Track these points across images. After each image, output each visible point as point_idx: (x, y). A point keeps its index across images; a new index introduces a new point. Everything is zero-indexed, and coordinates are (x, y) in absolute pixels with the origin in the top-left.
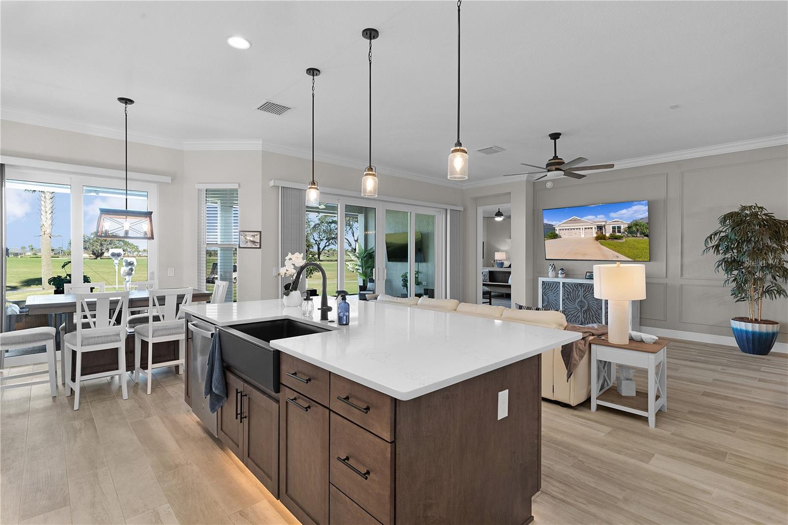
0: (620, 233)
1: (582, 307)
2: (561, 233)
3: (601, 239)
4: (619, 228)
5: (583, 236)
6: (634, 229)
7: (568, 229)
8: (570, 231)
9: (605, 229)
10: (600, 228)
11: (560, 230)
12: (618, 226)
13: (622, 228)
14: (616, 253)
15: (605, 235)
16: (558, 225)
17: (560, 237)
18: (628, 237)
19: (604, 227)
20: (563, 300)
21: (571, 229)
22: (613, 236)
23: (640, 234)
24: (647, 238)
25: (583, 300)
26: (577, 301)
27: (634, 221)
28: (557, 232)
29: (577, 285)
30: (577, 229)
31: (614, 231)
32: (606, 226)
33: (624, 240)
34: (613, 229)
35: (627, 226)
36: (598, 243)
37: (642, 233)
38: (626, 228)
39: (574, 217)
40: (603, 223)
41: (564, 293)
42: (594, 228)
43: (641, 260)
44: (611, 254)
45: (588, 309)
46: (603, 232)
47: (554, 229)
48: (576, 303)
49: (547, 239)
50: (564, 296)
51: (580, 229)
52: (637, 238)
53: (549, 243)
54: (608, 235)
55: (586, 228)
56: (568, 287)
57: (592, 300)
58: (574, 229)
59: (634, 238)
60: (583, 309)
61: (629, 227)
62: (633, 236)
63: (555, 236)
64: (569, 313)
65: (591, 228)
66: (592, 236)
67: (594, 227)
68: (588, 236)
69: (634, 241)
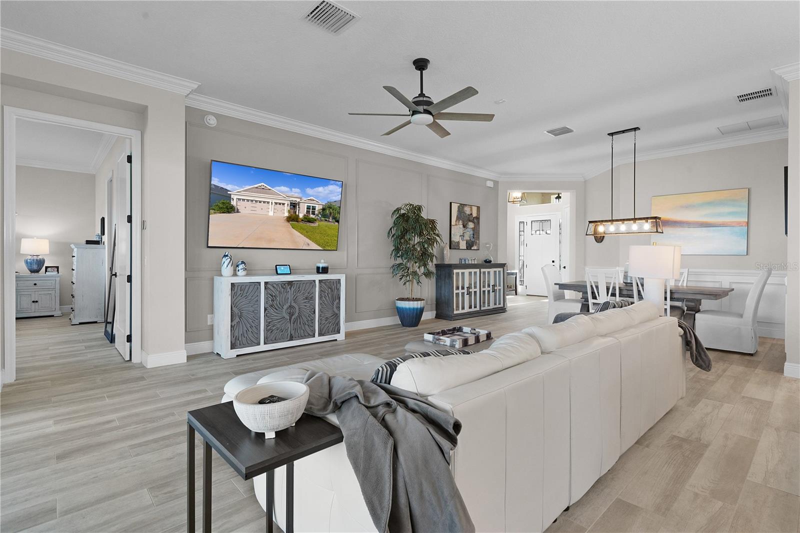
0: (314, 214)
1: (291, 315)
2: (241, 206)
3: (293, 220)
4: (314, 208)
5: (271, 214)
6: (327, 212)
7: (252, 201)
8: (254, 204)
9: (299, 207)
10: (294, 205)
11: (239, 199)
12: (313, 206)
13: (317, 209)
14: (307, 239)
15: (298, 216)
16: (237, 191)
17: (238, 212)
18: (321, 220)
19: (299, 206)
20: (265, 310)
21: (256, 201)
22: (306, 218)
23: (332, 219)
24: (337, 223)
25: (293, 304)
26: (285, 307)
27: (328, 202)
28: (234, 203)
29: (284, 284)
30: (264, 202)
31: (308, 212)
32: (301, 204)
33: (316, 224)
34: (307, 209)
35: (321, 207)
36: (288, 225)
37: (334, 218)
38: (320, 209)
39: (263, 184)
40: (298, 200)
41: (266, 299)
42: (286, 205)
43: (330, 249)
44: (302, 240)
45: (299, 316)
46: (296, 212)
47: (229, 197)
48: (284, 310)
49: (215, 213)
50: (266, 303)
51: (268, 203)
52: (329, 223)
53: (217, 219)
54: (301, 216)
55: (276, 203)
56: (272, 288)
57: (305, 303)
58: (260, 202)
59: (326, 223)
60: (293, 317)
61: (324, 209)
62: (326, 220)
63: (229, 209)
64: (274, 328)
65: (284, 204)
66: (283, 216)
67: (286, 203)
68: (279, 214)
69: (326, 226)
